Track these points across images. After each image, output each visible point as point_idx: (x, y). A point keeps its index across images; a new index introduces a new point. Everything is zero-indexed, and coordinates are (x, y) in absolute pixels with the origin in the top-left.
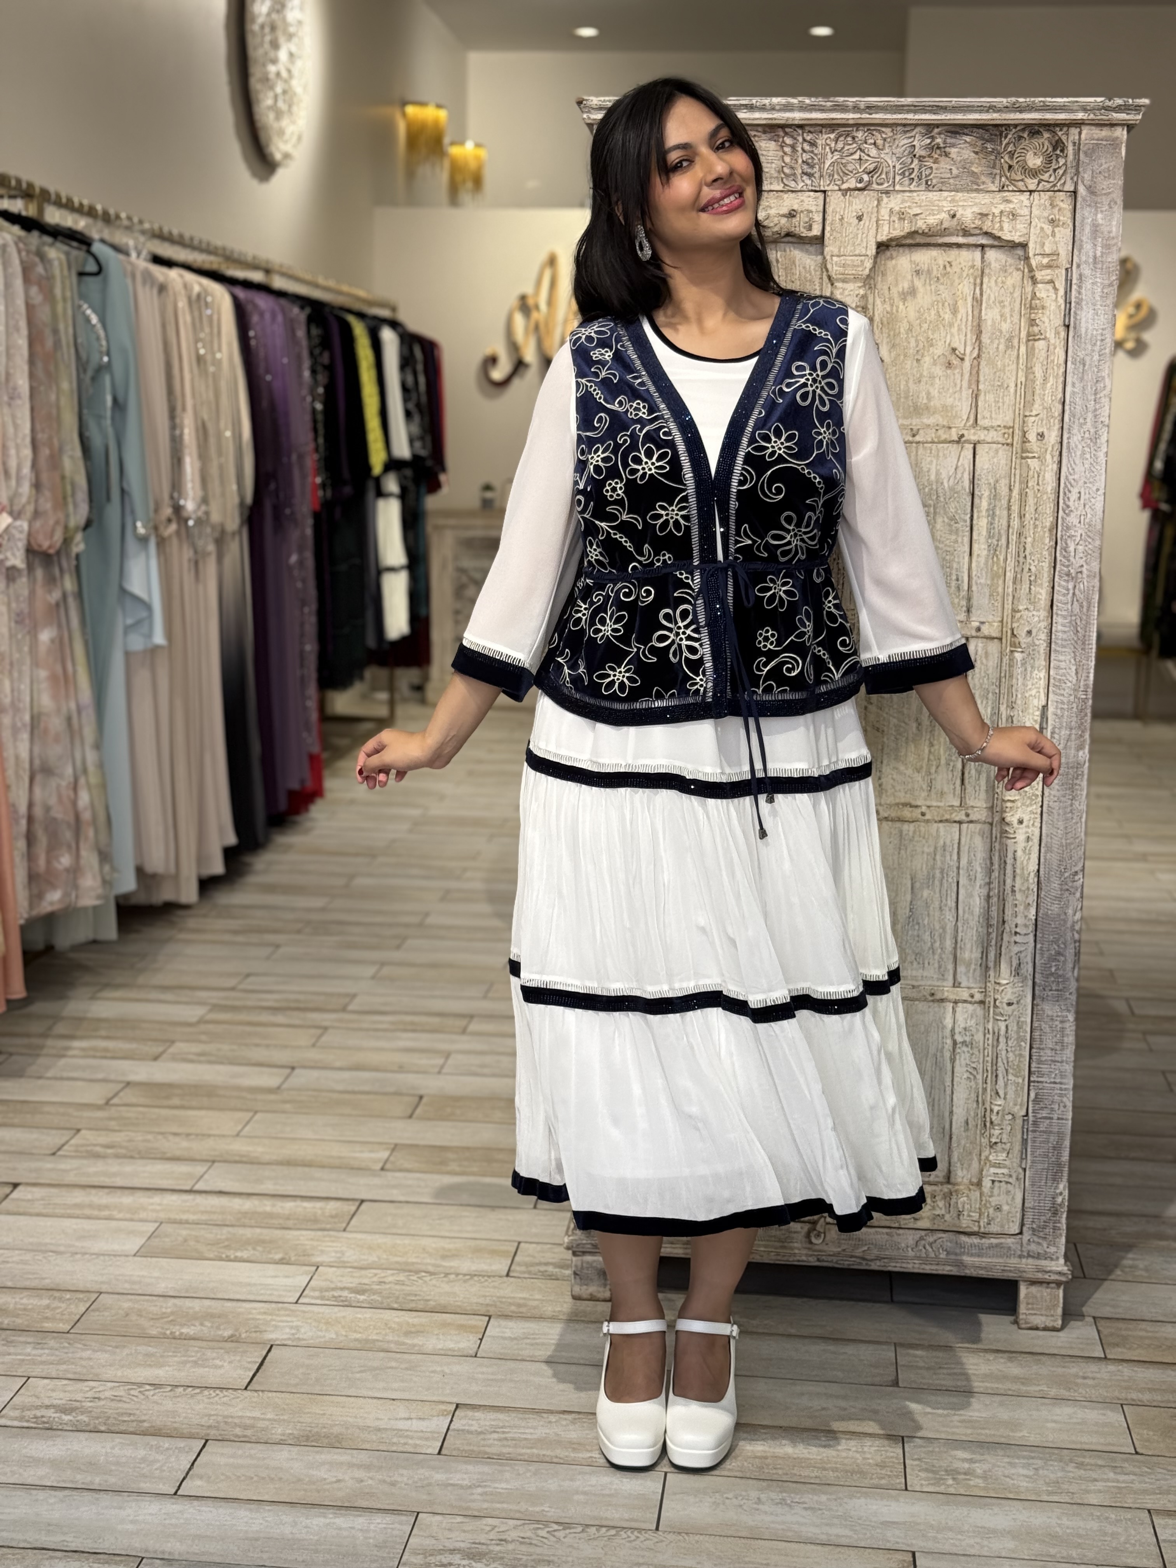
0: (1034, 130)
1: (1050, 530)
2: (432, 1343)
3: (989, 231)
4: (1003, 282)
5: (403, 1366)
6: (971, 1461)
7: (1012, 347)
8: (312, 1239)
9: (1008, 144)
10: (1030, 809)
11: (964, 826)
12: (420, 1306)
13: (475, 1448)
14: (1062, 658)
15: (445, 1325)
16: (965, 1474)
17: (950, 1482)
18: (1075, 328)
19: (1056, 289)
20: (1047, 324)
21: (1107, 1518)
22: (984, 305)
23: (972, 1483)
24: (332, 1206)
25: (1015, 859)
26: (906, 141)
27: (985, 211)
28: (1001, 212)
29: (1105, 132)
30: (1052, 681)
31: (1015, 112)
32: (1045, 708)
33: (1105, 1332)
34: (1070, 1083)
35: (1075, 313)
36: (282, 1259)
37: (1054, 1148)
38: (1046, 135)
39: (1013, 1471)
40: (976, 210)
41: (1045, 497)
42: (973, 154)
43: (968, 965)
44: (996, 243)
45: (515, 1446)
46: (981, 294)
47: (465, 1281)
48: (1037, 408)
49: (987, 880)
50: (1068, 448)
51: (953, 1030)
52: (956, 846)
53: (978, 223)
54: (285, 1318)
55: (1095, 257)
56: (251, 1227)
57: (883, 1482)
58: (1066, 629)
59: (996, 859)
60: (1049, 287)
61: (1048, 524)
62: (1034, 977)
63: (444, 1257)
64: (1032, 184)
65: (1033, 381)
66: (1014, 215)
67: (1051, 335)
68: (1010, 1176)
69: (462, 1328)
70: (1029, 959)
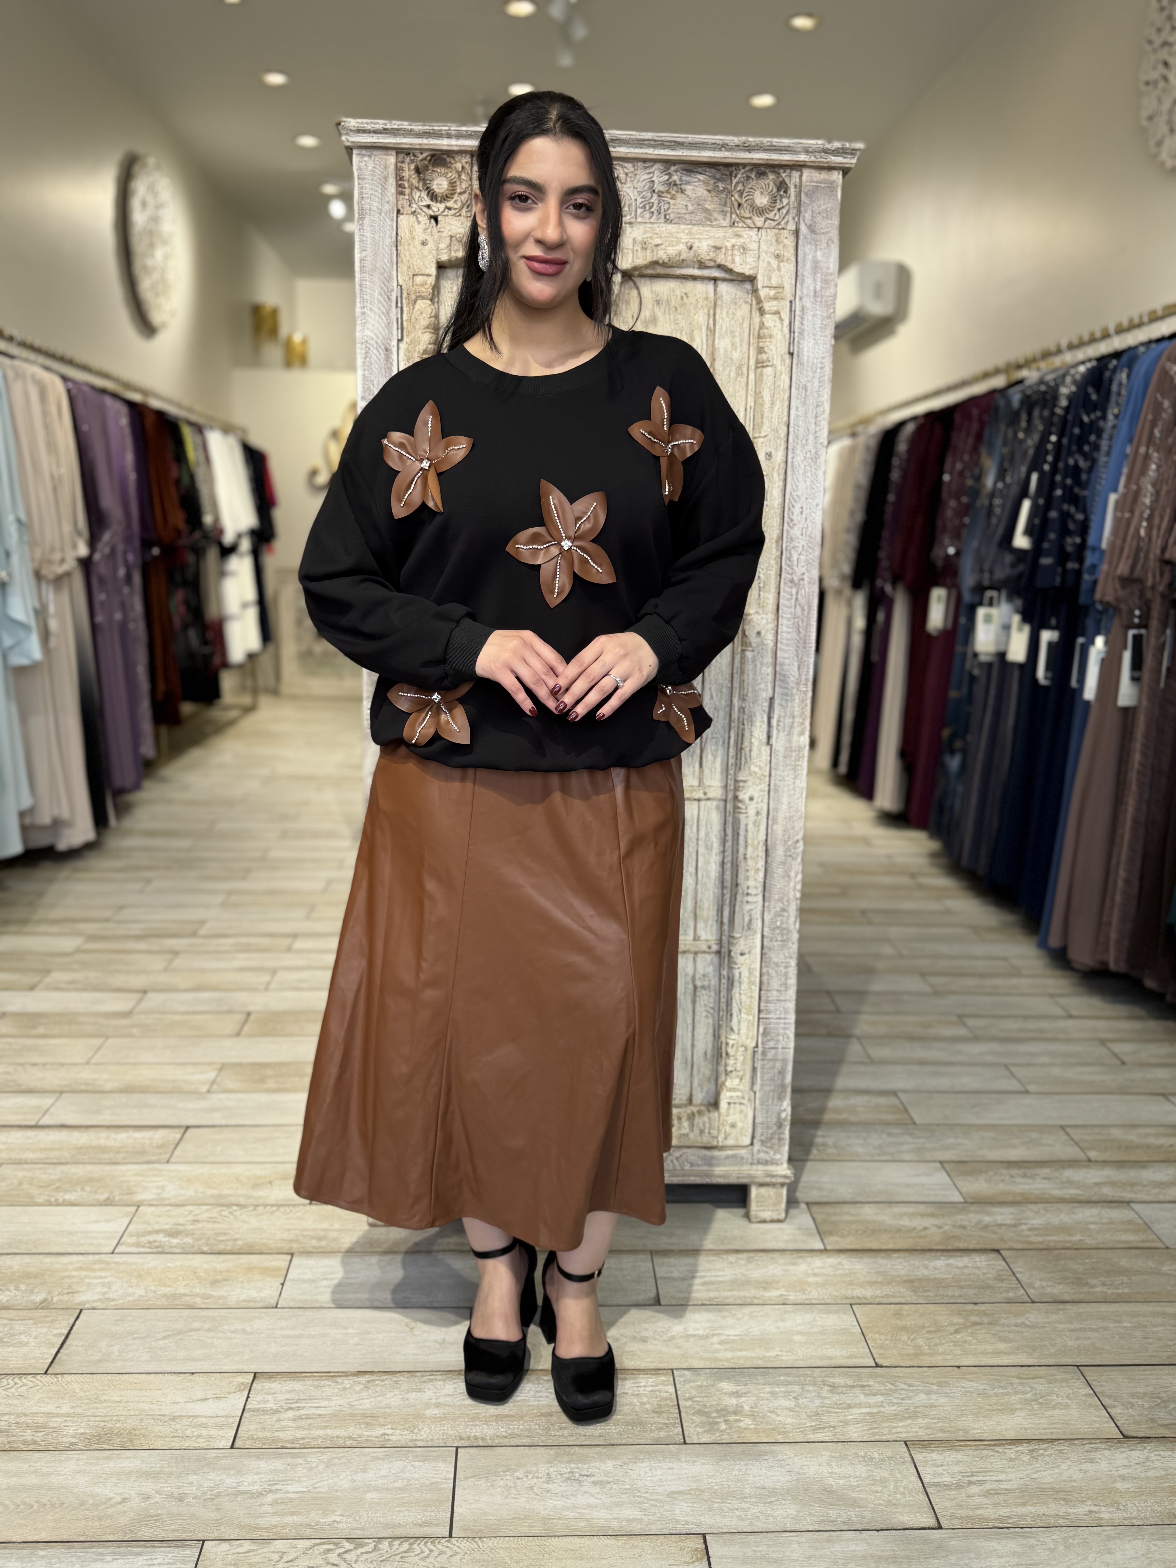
0: (761, 169)
1: (777, 542)
2: (238, 1293)
3: (723, 263)
4: (733, 314)
5: (208, 1325)
6: (737, 1394)
7: (742, 373)
8: (137, 1175)
9: (737, 183)
10: (759, 787)
11: (702, 803)
12: (229, 1247)
13: (269, 1435)
14: (786, 655)
15: (250, 1269)
16: (735, 1413)
17: (723, 1426)
18: (798, 356)
19: (781, 319)
20: (774, 352)
21: (871, 1459)
22: (717, 335)
23: (741, 1424)
24: (161, 1134)
25: (747, 831)
26: (646, 177)
27: (718, 244)
28: (733, 246)
29: (823, 176)
30: (778, 676)
31: (745, 151)
32: (772, 699)
33: (819, 1218)
34: (792, 1018)
35: (799, 343)
36: (108, 1199)
37: (780, 1073)
38: (772, 176)
39: (776, 1403)
40: (711, 242)
41: (772, 512)
42: (706, 192)
43: (706, 922)
44: (727, 276)
45: (310, 1427)
46: (714, 325)
47: (272, 1213)
48: (766, 429)
49: (722, 849)
50: (792, 467)
51: (694, 978)
52: (695, 821)
53: (712, 255)
54: (98, 1274)
55: (815, 292)
56: (84, 1163)
57: (663, 1434)
58: (790, 630)
59: (729, 831)
60: (776, 317)
61: (775, 536)
62: (763, 931)
63: (255, 1186)
64: (759, 221)
65: (762, 405)
66: (744, 249)
67: (777, 362)
68: (743, 1098)
69: (266, 1271)
70: (759, 916)
